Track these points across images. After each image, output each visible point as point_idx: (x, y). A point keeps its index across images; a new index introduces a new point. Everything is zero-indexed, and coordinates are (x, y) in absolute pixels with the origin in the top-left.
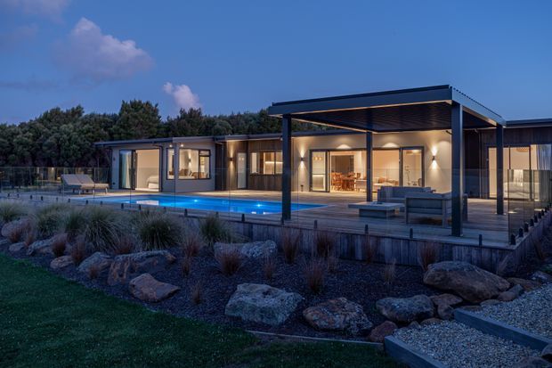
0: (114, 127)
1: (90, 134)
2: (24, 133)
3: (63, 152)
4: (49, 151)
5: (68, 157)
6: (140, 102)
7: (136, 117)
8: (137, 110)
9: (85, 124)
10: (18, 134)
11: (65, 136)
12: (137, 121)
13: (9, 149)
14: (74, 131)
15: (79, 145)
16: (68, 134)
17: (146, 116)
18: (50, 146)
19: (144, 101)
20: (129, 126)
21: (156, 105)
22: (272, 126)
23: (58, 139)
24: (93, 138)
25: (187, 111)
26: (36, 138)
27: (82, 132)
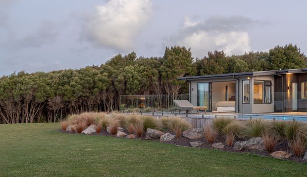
0: (162, 66)
1: (145, 73)
2: (102, 73)
3: (128, 86)
4: (119, 85)
5: (132, 89)
6: (179, 47)
7: (178, 59)
8: (177, 54)
9: (141, 66)
10: (97, 74)
11: (130, 74)
12: (179, 62)
13: (92, 85)
14: (135, 70)
15: (139, 81)
16: (132, 73)
17: (185, 58)
18: (120, 82)
19: (181, 47)
20: (173, 66)
21: (189, 50)
22: (280, 63)
23: (125, 77)
24: (147, 75)
25: (213, 53)
26: (109, 76)
27: (139, 71)
